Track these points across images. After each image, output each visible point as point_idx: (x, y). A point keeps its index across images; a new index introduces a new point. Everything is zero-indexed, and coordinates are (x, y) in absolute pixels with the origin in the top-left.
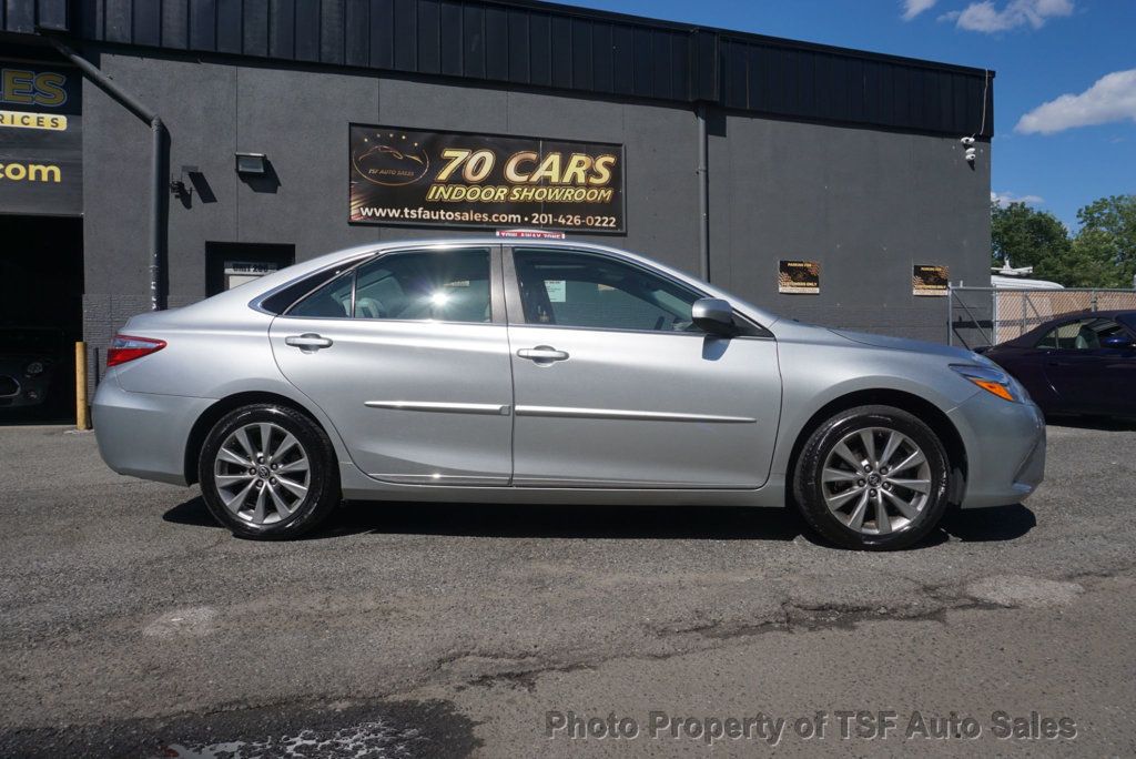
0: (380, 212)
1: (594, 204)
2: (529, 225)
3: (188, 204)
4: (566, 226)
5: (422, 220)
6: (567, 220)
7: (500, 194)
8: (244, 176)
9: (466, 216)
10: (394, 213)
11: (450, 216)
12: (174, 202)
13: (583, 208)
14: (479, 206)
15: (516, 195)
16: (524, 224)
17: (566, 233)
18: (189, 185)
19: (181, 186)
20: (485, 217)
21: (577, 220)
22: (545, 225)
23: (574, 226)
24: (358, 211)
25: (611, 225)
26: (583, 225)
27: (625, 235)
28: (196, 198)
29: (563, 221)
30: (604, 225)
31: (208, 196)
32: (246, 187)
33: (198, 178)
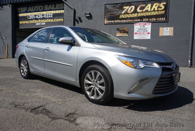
0: (110, 22)
1: (159, 15)
2: (142, 21)
3: (78, 23)
4: (152, 21)
5: (118, 22)
6: (152, 20)
7: (135, 15)
8: (87, 17)
9: (128, 21)
10: (113, 21)
11: (124, 21)
12: (76, 23)
13: (156, 16)
14: (131, 18)
15: (139, 15)
16: (141, 21)
17: (152, 23)
18: (78, 20)
19: (77, 20)
20: (132, 21)
21: (155, 19)
22: (146, 21)
23: (154, 21)
24: (106, 22)
25: (164, 20)
26: (156, 20)
27: (168, 22)
28: (79, 22)
29: (151, 20)
30: (162, 20)
31: (81, 21)
32: (87, 19)
33: (80, 18)
